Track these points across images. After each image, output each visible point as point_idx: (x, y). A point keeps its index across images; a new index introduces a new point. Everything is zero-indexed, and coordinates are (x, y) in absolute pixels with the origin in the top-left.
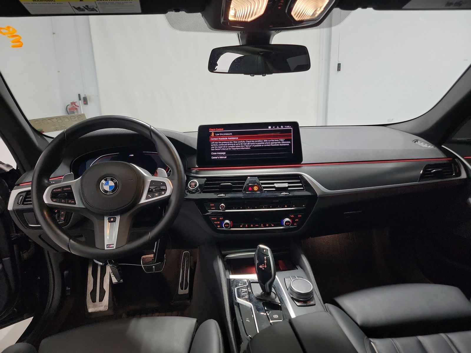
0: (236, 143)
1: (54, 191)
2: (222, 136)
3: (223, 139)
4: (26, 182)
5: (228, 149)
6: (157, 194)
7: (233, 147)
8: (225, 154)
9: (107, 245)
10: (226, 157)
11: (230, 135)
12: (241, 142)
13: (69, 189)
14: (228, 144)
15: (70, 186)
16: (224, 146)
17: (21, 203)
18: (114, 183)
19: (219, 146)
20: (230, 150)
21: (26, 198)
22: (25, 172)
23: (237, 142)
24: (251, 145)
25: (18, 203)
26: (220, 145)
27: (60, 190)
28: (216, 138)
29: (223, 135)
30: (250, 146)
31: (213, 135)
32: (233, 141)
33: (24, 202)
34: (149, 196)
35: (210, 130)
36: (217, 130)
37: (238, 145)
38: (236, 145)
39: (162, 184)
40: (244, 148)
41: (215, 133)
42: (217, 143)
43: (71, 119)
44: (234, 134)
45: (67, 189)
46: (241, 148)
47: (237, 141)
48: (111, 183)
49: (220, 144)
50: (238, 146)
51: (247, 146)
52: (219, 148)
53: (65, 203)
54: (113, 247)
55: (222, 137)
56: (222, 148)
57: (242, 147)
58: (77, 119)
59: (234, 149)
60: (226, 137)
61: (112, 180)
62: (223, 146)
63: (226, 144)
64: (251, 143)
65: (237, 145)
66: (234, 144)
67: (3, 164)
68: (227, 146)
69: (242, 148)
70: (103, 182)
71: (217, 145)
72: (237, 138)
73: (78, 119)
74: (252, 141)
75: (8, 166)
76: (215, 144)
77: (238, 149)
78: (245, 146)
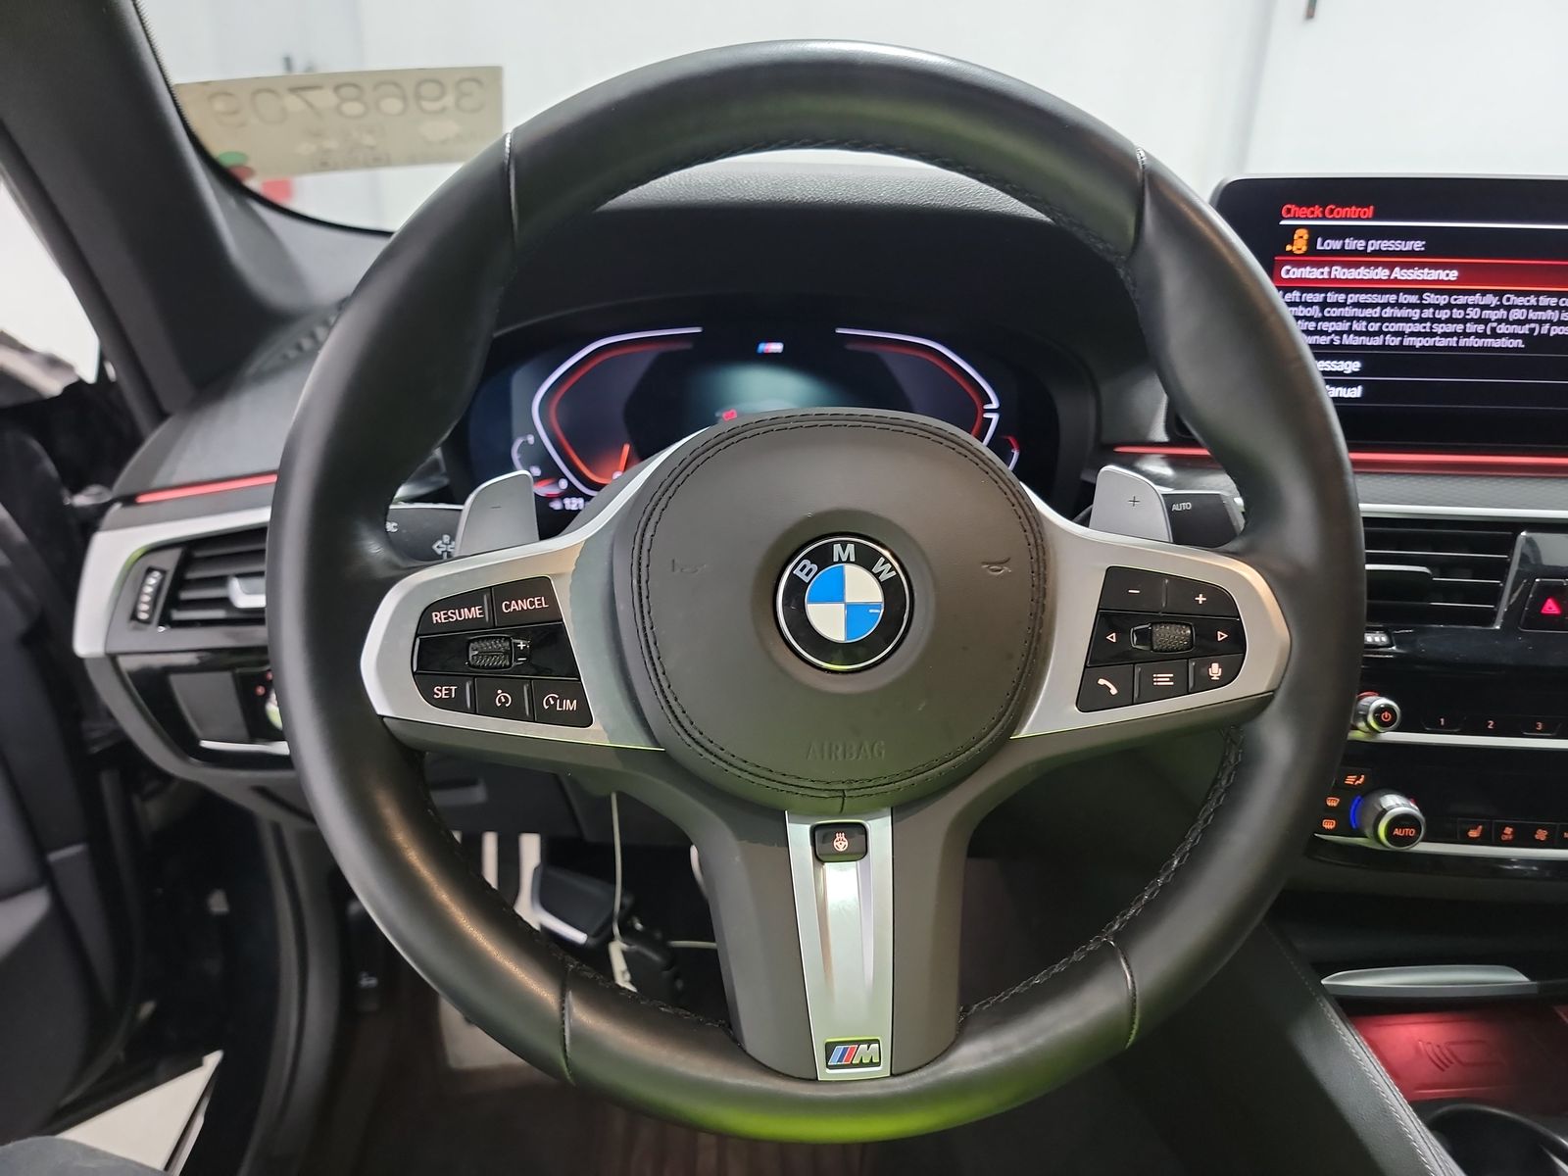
0: (1437, 307)
1: (438, 617)
2: (1355, 252)
3: (1363, 273)
4: (176, 480)
5: (1378, 341)
6: (1164, 679)
7: (1418, 328)
8: (1354, 374)
9: (829, 1048)
10: (1356, 392)
11: (1412, 253)
12: (1471, 299)
13: (539, 603)
14: (1388, 312)
15: (540, 586)
16: (1359, 319)
17: (151, 612)
18: (884, 585)
19: (1324, 319)
20: (1395, 348)
21: (179, 582)
22: (160, 416)
23: (1443, 300)
24: (1532, 321)
25: (134, 617)
26: (1336, 312)
27: (475, 612)
28: (1319, 265)
29: (1364, 253)
30: (1525, 330)
31: (1299, 245)
32: (1420, 292)
33: (170, 608)
34: (1102, 682)
35: (1289, 211)
36: (1332, 211)
37: (1451, 320)
38: (1434, 320)
39: (1201, 599)
40: (1480, 343)
41: (1315, 232)
42: (1319, 297)
43: (418, 97)
44: (1440, 247)
45: (525, 605)
46: (1463, 342)
47: (1450, 293)
48: (863, 587)
49: (1337, 305)
50: (1450, 328)
51: (1502, 329)
52: (1326, 333)
53: (514, 713)
54: (871, 1064)
55: (1357, 265)
56: (1340, 333)
57: (1468, 335)
58: (449, 100)
59: (1418, 342)
60: (1385, 265)
61: (866, 560)
62: (1351, 319)
63: (1373, 306)
64: (1537, 308)
65: (1439, 321)
66: (1428, 313)
67: (24, 350)
68: (1381, 320)
69: (1472, 342)
70: (802, 575)
71: (1315, 312)
72: (1453, 275)
73: (457, 105)
74: (1544, 301)
75: (53, 363)
76: (1307, 305)
77: (1443, 342)
78: (1493, 329)
